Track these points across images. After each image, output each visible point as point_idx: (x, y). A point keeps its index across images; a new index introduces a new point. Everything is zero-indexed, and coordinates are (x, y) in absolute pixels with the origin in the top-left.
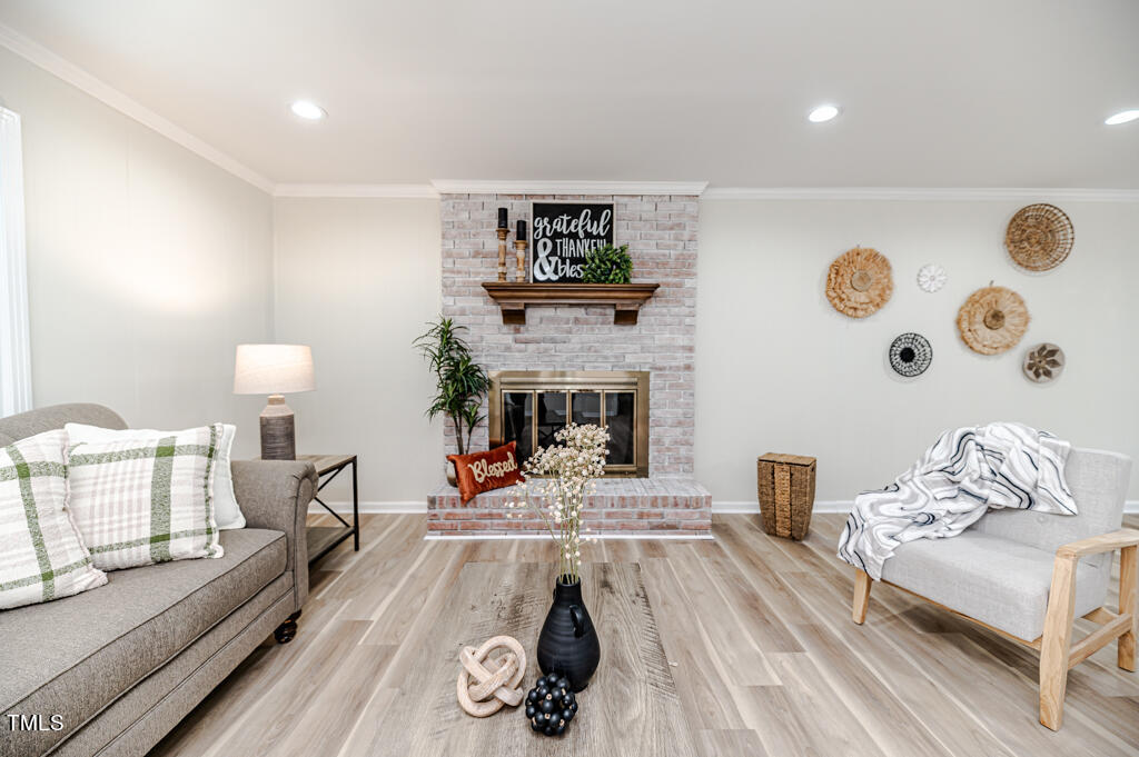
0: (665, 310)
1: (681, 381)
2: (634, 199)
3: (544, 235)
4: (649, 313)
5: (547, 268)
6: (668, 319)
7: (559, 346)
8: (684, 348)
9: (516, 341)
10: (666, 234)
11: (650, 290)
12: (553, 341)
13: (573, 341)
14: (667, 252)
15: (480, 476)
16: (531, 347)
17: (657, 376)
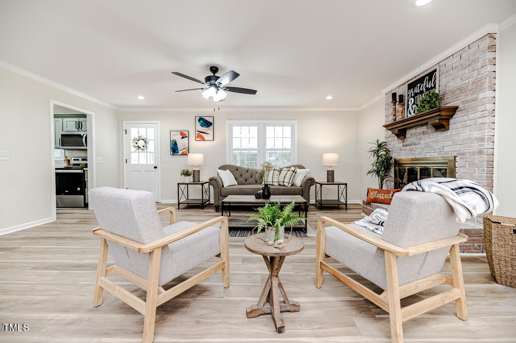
0: (465, 118)
1: (476, 161)
2: (450, 58)
3: (411, 97)
4: (456, 122)
5: (412, 112)
6: (468, 123)
7: (417, 146)
8: (477, 139)
9: (403, 146)
10: (466, 71)
11: (454, 109)
12: (415, 144)
13: (422, 143)
14: (467, 81)
15: (372, 196)
16: (408, 147)
17: (460, 158)
